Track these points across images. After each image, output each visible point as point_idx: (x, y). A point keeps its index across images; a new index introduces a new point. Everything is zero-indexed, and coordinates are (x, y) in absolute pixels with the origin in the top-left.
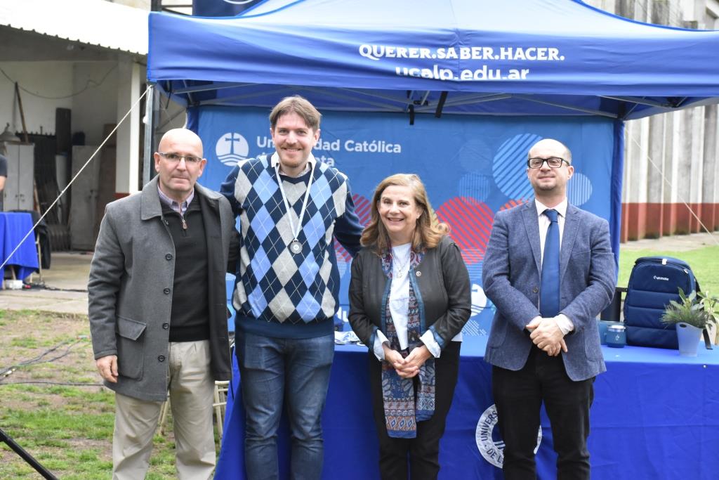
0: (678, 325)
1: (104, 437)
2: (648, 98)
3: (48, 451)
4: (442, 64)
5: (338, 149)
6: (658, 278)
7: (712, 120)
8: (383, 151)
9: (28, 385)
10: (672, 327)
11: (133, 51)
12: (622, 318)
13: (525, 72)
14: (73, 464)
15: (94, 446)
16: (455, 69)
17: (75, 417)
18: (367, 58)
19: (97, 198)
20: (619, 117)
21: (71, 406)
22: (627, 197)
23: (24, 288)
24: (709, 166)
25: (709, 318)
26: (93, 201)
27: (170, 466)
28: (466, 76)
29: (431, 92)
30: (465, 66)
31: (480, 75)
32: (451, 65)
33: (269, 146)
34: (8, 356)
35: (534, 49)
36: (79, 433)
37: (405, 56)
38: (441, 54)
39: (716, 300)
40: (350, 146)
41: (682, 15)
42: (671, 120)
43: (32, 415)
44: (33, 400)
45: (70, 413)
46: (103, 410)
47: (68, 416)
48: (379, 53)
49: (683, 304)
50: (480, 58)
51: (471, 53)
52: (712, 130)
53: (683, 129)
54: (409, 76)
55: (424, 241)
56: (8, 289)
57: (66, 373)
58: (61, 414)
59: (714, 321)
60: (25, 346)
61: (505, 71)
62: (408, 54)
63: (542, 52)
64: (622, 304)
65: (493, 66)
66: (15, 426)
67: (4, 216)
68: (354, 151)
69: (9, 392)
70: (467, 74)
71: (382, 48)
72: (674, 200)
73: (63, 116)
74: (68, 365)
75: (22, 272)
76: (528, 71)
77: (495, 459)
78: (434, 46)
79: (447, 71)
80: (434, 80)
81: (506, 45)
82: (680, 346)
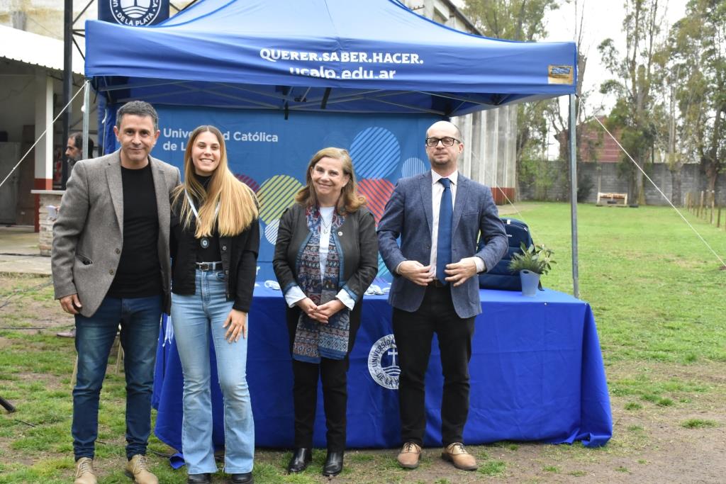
0: (522, 272)
1: (48, 371)
4: (327, 65)
5: (228, 139)
7: (478, 127)
8: (264, 140)
10: (517, 274)
13: (392, 73)
14: (25, 394)
15: (39, 378)
16: (338, 70)
17: (21, 355)
18: (266, 60)
19: (19, 183)
20: (446, 114)
21: (15, 346)
25: (546, 266)
26: (15, 184)
27: (105, 393)
28: (346, 75)
29: (312, 88)
30: (344, 68)
31: (357, 75)
32: (334, 66)
33: (173, 136)
35: (399, 55)
36: (27, 368)
37: (298, 59)
38: (326, 57)
39: (550, 252)
40: (238, 136)
45: (15, 351)
46: (43, 349)
47: (15, 354)
48: (276, 55)
49: (524, 255)
50: (357, 61)
51: (350, 57)
52: (477, 134)
54: (300, 75)
55: (348, 202)
57: (7, 319)
58: (9, 353)
59: (550, 268)
61: (377, 72)
62: (299, 57)
63: (406, 57)
65: (367, 67)
68: (241, 141)
70: (347, 74)
71: (279, 52)
74: (8, 313)
76: (394, 72)
77: (384, 381)
78: (320, 51)
79: (331, 71)
80: (320, 78)
81: (378, 51)
82: (523, 289)
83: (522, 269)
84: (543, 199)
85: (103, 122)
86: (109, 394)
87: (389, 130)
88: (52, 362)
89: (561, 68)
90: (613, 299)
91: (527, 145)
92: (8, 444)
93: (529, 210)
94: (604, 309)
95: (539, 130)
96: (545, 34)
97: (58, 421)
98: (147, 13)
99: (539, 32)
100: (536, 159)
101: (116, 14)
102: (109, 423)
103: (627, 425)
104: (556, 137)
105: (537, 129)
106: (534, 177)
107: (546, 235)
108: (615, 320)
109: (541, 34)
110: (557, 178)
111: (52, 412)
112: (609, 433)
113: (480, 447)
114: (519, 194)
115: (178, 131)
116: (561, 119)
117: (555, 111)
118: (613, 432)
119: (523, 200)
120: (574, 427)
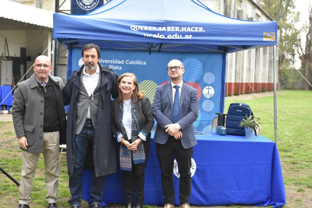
0: (245, 127)
2: (235, 45)
3: (17, 173)
4: (161, 33)
5: (123, 63)
6: (238, 111)
7: (258, 53)
8: (140, 64)
9: (10, 149)
10: (243, 128)
11: (49, 27)
12: (225, 125)
13: (191, 36)
16: (165, 35)
18: (133, 30)
20: (225, 52)
22: (227, 80)
23: (8, 113)
24: (257, 69)
25: (256, 125)
27: (61, 179)
28: (169, 37)
29: (157, 43)
30: (168, 34)
32: (164, 33)
34: (2, 138)
35: (194, 28)
37: (147, 30)
38: (160, 29)
39: (259, 119)
40: (128, 62)
41: (247, 15)
42: (243, 53)
43: (11, 160)
44: (11, 155)
48: (138, 28)
49: (247, 120)
50: (174, 30)
51: (171, 29)
52: (258, 57)
53: (248, 56)
54: (149, 37)
56: (2, 113)
59: (258, 126)
60: (9, 135)
61: (183, 36)
62: (148, 29)
63: (197, 29)
64: (225, 119)
65: (179, 33)
66: (4, 164)
67: (1, 87)
68: (129, 64)
69: (2, 152)
70: (170, 36)
71: (139, 27)
72: (244, 82)
73: (23, 50)
75: (8, 107)
76: (192, 36)
78: (158, 26)
79: (162, 35)
80: (158, 38)
81: (184, 26)
82: (246, 135)
83: (246, 126)
84: (293, 88)
85: (66, 56)
86: (63, 179)
87: (198, 59)
88: (40, 164)
89: (269, 33)
90: (308, 139)
91: (284, 62)
92: (15, 200)
93: (283, 94)
94: (302, 144)
95: (291, 54)
96: (294, 7)
97: (38, 190)
98: (93, 3)
99: (290, 6)
100: (289, 69)
101: (79, 3)
102: (60, 192)
103: (295, 198)
104: (299, 57)
105: (289, 54)
106: (288, 78)
107: (287, 107)
108: (306, 149)
109: (292, 7)
110: (299, 78)
111: (36, 186)
112: (284, 202)
113: (223, 206)
114: (280, 86)
115: (100, 60)
116: (302, 49)
117: (299, 45)
118: (286, 202)
119: (282, 89)
120: (268, 199)
